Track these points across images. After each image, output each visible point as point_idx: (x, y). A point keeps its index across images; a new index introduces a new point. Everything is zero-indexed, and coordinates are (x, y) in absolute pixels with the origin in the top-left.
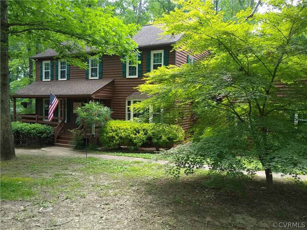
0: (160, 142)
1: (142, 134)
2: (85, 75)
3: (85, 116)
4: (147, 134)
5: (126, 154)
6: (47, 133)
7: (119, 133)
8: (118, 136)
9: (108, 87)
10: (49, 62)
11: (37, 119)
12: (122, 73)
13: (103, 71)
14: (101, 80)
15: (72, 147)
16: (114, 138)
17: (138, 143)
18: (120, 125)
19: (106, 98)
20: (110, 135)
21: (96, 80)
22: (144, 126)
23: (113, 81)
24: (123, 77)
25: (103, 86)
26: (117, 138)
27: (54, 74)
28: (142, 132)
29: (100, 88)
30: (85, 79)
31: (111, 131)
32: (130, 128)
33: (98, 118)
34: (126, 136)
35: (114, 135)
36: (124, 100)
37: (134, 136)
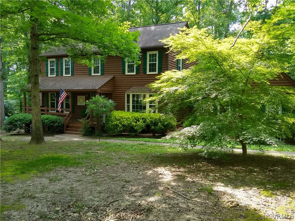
0: (157, 129)
1: (141, 122)
2: (88, 71)
3: (93, 107)
4: (146, 122)
5: (129, 139)
6: (58, 122)
7: (122, 121)
8: (121, 124)
9: (110, 83)
10: (54, 60)
11: (46, 110)
12: (121, 70)
13: (105, 69)
14: (103, 76)
15: (82, 134)
16: (118, 126)
17: (138, 129)
18: (122, 115)
19: (108, 92)
20: (115, 123)
21: (98, 76)
22: (143, 115)
23: (114, 78)
24: (123, 74)
25: (106, 82)
26: (120, 125)
27: (59, 71)
28: (141, 121)
29: (104, 83)
30: (88, 75)
31: (115, 120)
32: (132, 118)
33: (105, 109)
34: (129, 124)
35: (118, 123)
36: (124, 94)
37: (135, 124)
